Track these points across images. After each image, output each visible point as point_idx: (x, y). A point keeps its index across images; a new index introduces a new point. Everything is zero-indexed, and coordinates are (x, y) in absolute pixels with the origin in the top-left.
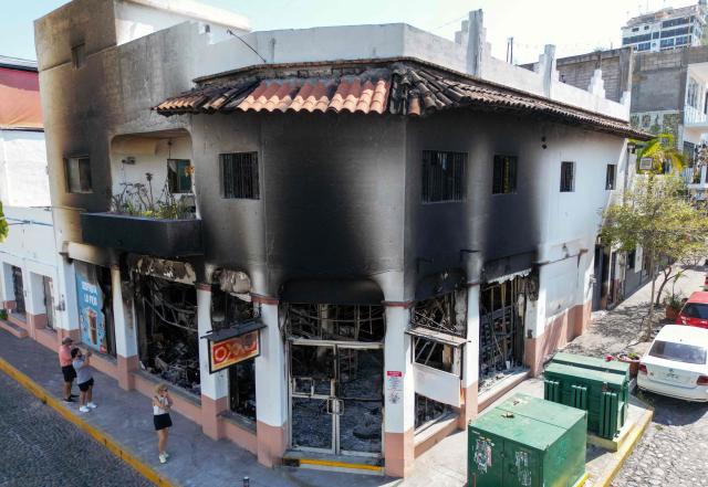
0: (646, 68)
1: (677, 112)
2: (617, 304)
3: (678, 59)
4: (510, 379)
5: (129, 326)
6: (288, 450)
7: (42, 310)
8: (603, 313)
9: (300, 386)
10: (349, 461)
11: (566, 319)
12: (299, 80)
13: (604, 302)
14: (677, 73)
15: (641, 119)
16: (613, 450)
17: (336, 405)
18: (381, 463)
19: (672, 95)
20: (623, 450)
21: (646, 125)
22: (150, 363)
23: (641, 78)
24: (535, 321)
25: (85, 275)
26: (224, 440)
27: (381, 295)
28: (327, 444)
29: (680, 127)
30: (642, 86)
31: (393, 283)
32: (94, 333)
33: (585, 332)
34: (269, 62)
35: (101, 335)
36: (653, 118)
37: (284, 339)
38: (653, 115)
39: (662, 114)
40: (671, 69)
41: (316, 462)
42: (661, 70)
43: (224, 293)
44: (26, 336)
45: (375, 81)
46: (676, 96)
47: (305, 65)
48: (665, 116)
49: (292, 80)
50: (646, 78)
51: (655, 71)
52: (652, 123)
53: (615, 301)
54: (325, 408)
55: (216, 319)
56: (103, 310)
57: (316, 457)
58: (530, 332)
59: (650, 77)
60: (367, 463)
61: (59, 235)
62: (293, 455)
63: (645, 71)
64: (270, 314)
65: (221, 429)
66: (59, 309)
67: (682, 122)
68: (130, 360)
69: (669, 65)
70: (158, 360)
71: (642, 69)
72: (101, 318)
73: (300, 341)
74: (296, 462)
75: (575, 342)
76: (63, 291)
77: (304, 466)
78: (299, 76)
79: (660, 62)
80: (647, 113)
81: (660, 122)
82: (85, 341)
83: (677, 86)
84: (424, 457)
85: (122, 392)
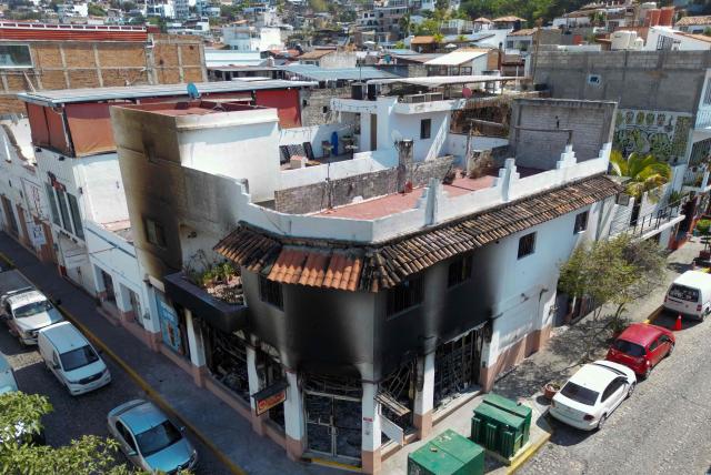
0: (668, 66)
1: (690, 115)
2: (583, 317)
3: (699, 62)
4: (466, 396)
5: (199, 346)
6: (305, 452)
7: (130, 308)
8: (565, 328)
9: (312, 417)
10: (341, 463)
11: (524, 342)
12: (308, 249)
13: (569, 318)
14: (696, 75)
15: (656, 117)
16: (508, 465)
17: (334, 430)
18: (360, 465)
19: (688, 98)
20: (514, 466)
21: (660, 124)
22: (215, 371)
23: (662, 76)
24: (487, 356)
25: (163, 298)
26: (267, 436)
27: (359, 375)
28: (329, 450)
29: (691, 130)
30: (662, 83)
31: (366, 369)
32: (173, 339)
33: (542, 349)
34: (288, 234)
35: (178, 342)
36: (668, 118)
37: (301, 391)
38: (668, 115)
39: (676, 115)
40: (691, 71)
41: (322, 461)
42: (682, 70)
43: (263, 352)
44: (120, 325)
45: (354, 258)
46: (693, 98)
47: (311, 239)
48: (679, 118)
49: (303, 248)
50: (666, 77)
51: (675, 70)
52: (666, 123)
53: (581, 314)
54: (326, 431)
55: (260, 367)
56: (179, 326)
57: (321, 458)
58: (484, 363)
59: (670, 75)
60: (352, 464)
61: (142, 269)
62: (308, 455)
63: (666, 70)
64: (292, 378)
65: (264, 430)
66: (145, 317)
67: (693, 126)
68: (201, 368)
69: (690, 66)
70: (220, 368)
71: (664, 66)
72: (177, 331)
73: (311, 392)
74: (310, 460)
75: (531, 358)
76: (148, 306)
77: (315, 462)
78: (307, 245)
79: (682, 62)
80: (662, 113)
81: (674, 123)
82: (165, 340)
83: (695, 89)
84: (389, 461)
85: (198, 388)
